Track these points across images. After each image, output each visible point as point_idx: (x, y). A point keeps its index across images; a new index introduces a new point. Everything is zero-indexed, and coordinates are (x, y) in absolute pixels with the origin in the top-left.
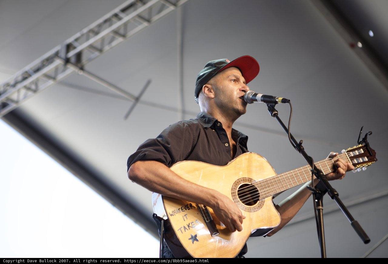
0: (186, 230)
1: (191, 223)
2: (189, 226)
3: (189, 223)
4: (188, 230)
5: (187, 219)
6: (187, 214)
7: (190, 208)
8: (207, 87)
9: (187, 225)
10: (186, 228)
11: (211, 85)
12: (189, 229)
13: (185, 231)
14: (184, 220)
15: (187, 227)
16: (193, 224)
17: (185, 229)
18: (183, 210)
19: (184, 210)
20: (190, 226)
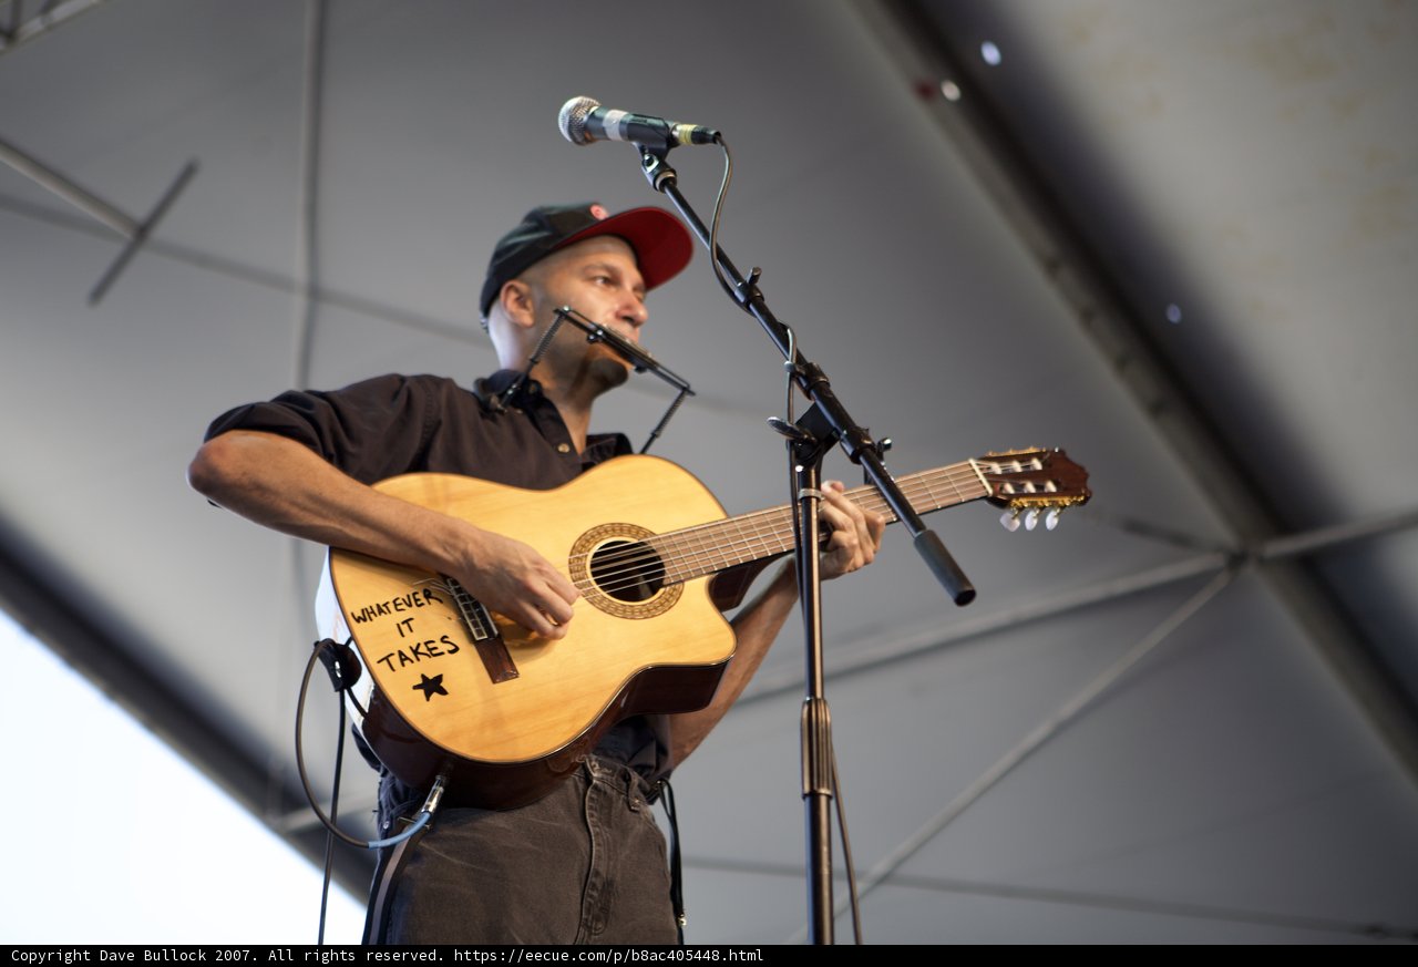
0: (406, 662)
1: (426, 643)
2: (416, 652)
3: (419, 645)
4: (412, 662)
5: (411, 631)
6: (411, 619)
7: (424, 600)
8: (517, 290)
9: (411, 648)
10: (407, 658)
11: (529, 283)
12: (418, 660)
13: (403, 665)
14: (403, 636)
15: (410, 654)
16: (431, 646)
17: (402, 661)
18: (399, 607)
19: (404, 606)
20: (420, 650)
